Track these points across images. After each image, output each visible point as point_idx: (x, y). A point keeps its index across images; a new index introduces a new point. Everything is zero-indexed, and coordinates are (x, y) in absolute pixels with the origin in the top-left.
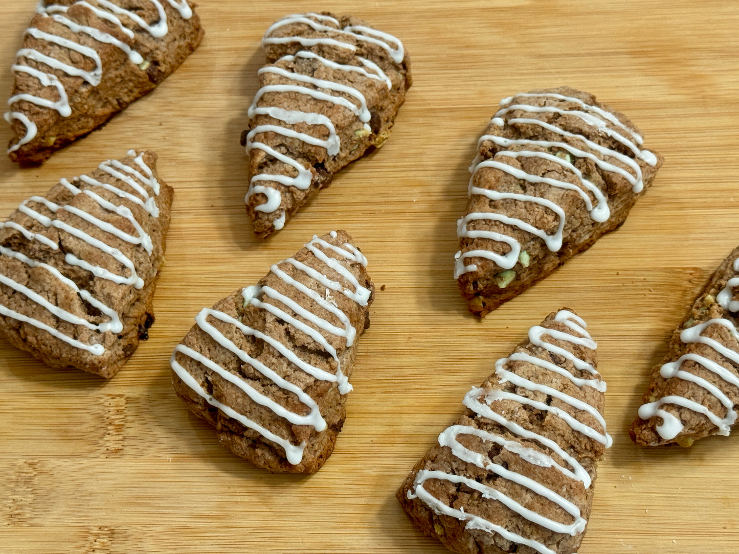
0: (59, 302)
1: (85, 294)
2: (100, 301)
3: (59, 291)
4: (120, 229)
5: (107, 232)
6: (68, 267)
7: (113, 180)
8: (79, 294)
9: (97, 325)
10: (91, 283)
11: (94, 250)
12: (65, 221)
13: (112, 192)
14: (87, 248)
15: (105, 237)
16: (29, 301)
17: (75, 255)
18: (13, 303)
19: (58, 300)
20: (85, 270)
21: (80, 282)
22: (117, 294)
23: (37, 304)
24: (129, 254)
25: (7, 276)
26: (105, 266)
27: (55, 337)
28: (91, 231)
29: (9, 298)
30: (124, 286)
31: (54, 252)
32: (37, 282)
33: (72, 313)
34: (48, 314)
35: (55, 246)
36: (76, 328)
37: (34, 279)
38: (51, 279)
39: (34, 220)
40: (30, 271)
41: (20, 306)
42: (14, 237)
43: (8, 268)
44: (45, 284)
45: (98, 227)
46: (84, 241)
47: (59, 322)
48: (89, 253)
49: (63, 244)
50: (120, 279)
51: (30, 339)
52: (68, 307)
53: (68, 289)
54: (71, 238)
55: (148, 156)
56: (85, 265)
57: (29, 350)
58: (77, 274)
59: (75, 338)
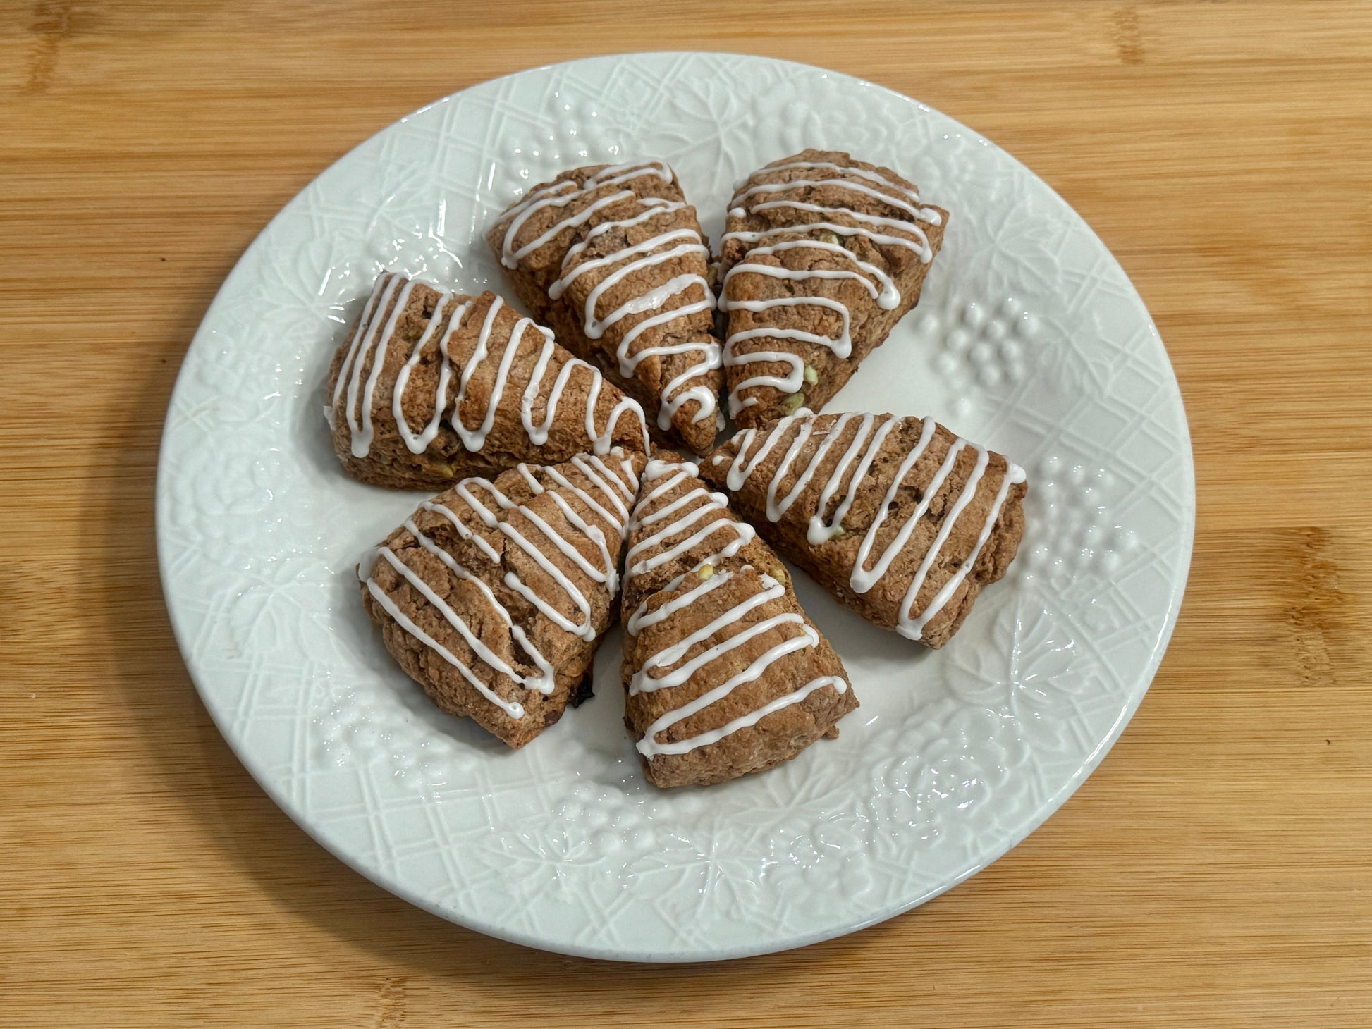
0: (483, 635)
1: (519, 632)
2: (536, 647)
3: (487, 619)
4: (585, 557)
5: (568, 557)
6: (506, 591)
7: (589, 485)
8: (510, 629)
9: (523, 677)
10: (531, 620)
11: (545, 577)
12: (516, 527)
13: (584, 502)
14: (537, 573)
15: (563, 563)
16: (443, 621)
17: (519, 577)
18: (422, 617)
19: (483, 632)
20: (527, 601)
21: (515, 614)
22: (560, 645)
23: (454, 629)
24: (588, 594)
25: (422, 579)
26: (555, 605)
27: (465, 679)
28: (548, 550)
29: (418, 609)
30: (572, 635)
31: (492, 565)
32: (462, 599)
33: (496, 654)
34: (465, 647)
35: (496, 557)
36: (496, 675)
37: (458, 594)
38: (480, 601)
39: (474, 511)
40: (455, 581)
41: (431, 625)
42: (443, 527)
43: (426, 568)
44: (471, 606)
45: (558, 547)
46: (535, 561)
47: (475, 661)
48: (539, 580)
49: (508, 558)
50: (568, 625)
51: (432, 672)
52: (494, 645)
53: (499, 620)
54: (520, 553)
55: (638, 461)
56: (530, 594)
57: (423, 683)
58: (514, 601)
59: (491, 687)
